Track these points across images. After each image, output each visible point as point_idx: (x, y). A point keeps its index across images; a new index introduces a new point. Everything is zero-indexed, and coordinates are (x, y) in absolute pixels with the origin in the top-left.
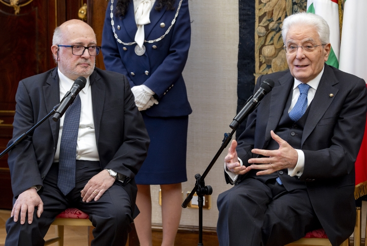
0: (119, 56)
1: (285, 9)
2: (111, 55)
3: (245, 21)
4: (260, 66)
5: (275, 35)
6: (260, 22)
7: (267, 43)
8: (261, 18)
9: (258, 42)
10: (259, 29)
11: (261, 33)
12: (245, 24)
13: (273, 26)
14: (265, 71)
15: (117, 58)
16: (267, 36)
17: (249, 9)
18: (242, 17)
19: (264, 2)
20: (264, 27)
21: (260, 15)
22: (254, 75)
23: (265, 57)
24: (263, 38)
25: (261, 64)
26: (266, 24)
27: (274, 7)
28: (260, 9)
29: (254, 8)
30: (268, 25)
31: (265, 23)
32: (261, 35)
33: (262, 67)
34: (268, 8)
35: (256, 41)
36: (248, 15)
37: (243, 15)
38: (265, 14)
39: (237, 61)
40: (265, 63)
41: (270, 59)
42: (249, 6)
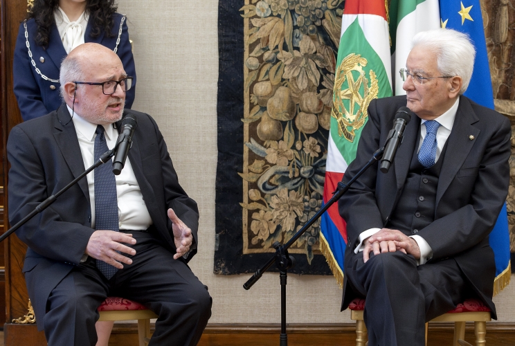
0: (40, 99)
1: (283, 35)
2: (29, 97)
3: (228, 50)
4: (251, 108)
5: (270, 68)
6: (251, 51)
7: (260, 79)
8: (252, 47)
9: (248, 78)
10: (250, 61)
11: (253, 66)
12: (228, 55)
13: (269, 56)
14: (258, 115)
15: (36, 102)
16: (260, 70)
17: (234, 36)
18: (223, 46)
19: (257, 26)
20: (257, 58)
21: (251, 43)
22: (242, 120)
23: (258, 97)
24: (255, 72)
25: (252, 106)
26: (260, 54)
27: (270, 31)
28: (250, 35)
29: (242, 34)
30: (262, 55)
31: (258, 52)
32: (253, 69)
33: (253, 110)
34: (263, 33)
35: (246, 77)
36: (233, 43)
37: (225, 43)
38: (258, 41)
39: (216, 103)
40: (257, 104)
41: (266, 99)
42: (234, 31)
